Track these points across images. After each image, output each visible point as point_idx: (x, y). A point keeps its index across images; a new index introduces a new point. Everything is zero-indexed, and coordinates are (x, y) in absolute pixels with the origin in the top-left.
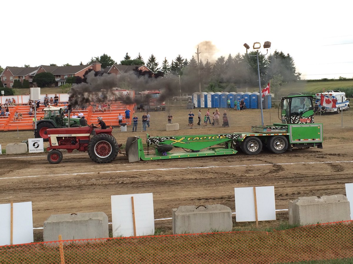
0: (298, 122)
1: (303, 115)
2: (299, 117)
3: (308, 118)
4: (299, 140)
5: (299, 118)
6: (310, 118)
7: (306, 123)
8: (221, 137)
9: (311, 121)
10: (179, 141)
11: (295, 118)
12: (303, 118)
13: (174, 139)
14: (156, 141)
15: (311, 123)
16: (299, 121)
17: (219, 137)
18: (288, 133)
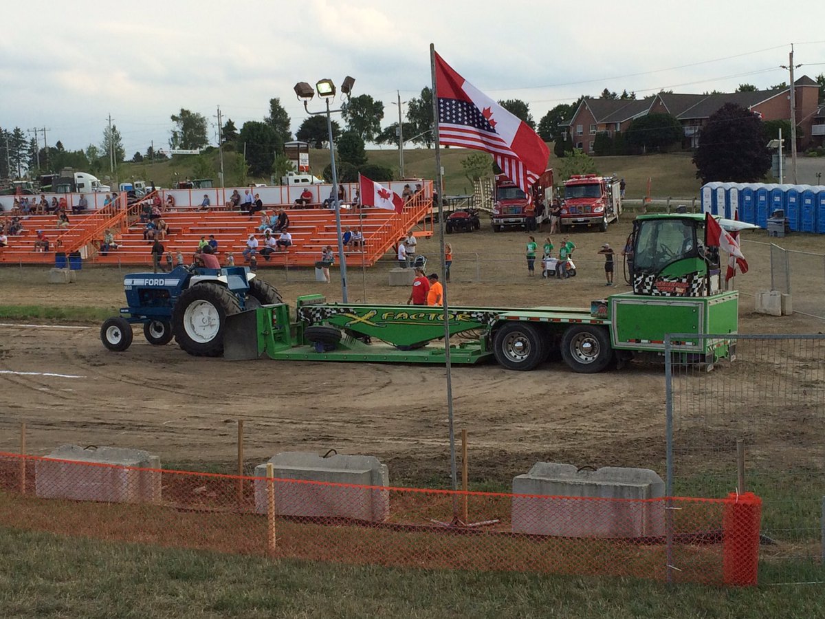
0: (651, 292)
1: (665, 273)
2: (652, 276)
3: (680, 281)
4: (638, 341)
5: (654, 279)
6: (684, 280)
7: (673, 294)
8: (459, 317)
9: (687, 289)
10: (363, 319)
11: (644, 280)
12: (666, 280)
13: (353, 313)
14: (314, 316)
15: (689, 295)
16: (653, 287)
17: (455, 316)
18: (606, 318)
